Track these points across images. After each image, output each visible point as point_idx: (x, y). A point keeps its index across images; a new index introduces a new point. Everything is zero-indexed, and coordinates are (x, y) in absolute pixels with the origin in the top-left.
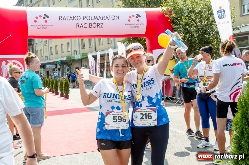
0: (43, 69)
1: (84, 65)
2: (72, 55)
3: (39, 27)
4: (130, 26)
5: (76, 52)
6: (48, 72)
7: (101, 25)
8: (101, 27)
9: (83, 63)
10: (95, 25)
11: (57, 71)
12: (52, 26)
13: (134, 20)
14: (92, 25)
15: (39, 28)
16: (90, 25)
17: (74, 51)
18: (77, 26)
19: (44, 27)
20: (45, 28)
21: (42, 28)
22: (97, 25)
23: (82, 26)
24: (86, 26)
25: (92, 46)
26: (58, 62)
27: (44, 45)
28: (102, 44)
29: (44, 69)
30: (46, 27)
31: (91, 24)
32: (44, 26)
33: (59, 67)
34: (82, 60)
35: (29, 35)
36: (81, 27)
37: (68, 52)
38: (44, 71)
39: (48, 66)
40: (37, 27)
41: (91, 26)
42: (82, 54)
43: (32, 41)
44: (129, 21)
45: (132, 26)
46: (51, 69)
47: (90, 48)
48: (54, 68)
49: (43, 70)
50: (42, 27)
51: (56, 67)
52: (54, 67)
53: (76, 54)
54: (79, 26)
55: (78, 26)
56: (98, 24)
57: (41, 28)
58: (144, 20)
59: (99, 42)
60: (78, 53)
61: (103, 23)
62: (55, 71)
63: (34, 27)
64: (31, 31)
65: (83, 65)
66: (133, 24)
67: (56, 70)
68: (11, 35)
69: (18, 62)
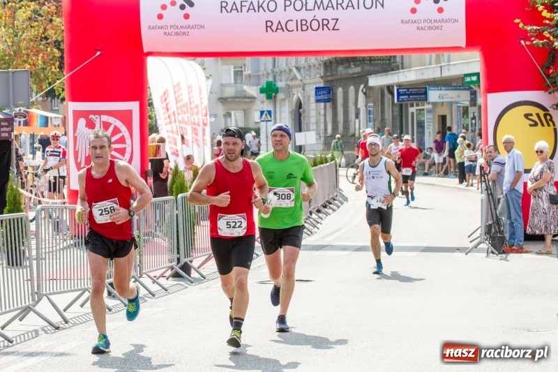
0: (427, 107)
3: (169, 30)
4: (416, 25)
7: (332, 23)
8: (333, 29)
10: (315, 25)
11: (474, 118)
13: (427, 9)
14: (308, 24)
15: (169, 34)
16: (302, 25)
18: (267, 27)
19: (183, 30)
20: (184, 34)
21: (177, 34)
22: (323, 25)
23: (280, 27)
24: (292, 26)
26: (468, 79)
29: (430, 106)
30: (186, 30)
31: (304, 22)
32: (181, 27)
35: (145, 51)
36: (277, 29)
38: (430, 116)
41: (304, 28)
45: (422, 25)
46: (454, 107)
48: (467, 103)
49: (429, 111)
50: (177, 30)
51: (473, 102)
52: (463, 98)
55: (270, 27)
56: (325, 22)
57: (173, 34)
61: (337, 20)
62: (467, 117)
63: (157, 30)
66: (425, 21)
67: (471, 115)
68: (98, 53)
69: (115, 122)
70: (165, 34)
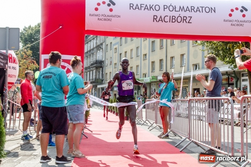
1: (153, 89)
2: (141, 78)
3: (101, 17)
4: (231, 23)
5: (145, 75)
6: (115, 95)
7: (188, 19)
8: (188, 22)
9: (152, 87)
10: (179, 19)
12: (119, 16)
13: (237, 15)
14: (176, 19)
15: (101, 20)
16: (172, 19)
17: (144, 74)
18: (154, 19)
19: (108, 18)
20: (109, 20)
21: (105, 20)
22: (184, 20)
23: (161, 19)
24: (167, 19)
25: (162, 69)
27: (114, 68)
28: (174, 67)
30: (110, 18)
31: (174, 18)
32: (108, 16)
34: (151, 84)
35: (86, 29)
36: (159, 20)
37: (137, 75)
39: (115, 89)
40: (98, 17)
41: (174, 20)
42: (152, 77)
43: (102, 63)
44: (230, 15)
45: (234, 23)
47: (161, 71)
50: (105, 18)
53: (145, 77)
54: (158, 20)
55: (156, 19)
56: (185, 18)
57: (103, 19)
59: (171, 65)
60: (147, 75)
61: (191, 17)
63: (94, 17)
64: (91, 23)
65: (151, 89)
66: (236, 21)
68: (61, 27)
69: (68, 66)
70: (98, 19)
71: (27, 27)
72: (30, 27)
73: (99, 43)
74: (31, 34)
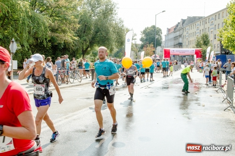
6: (187, 59)
12: (175, 52)
13: (192, 52)
33: (191, 57)
39: (186, 57)
58: (194, 52)
71: (147, 27)
72: (148, 27)
73: (180, 34)
74: (149, 32)
